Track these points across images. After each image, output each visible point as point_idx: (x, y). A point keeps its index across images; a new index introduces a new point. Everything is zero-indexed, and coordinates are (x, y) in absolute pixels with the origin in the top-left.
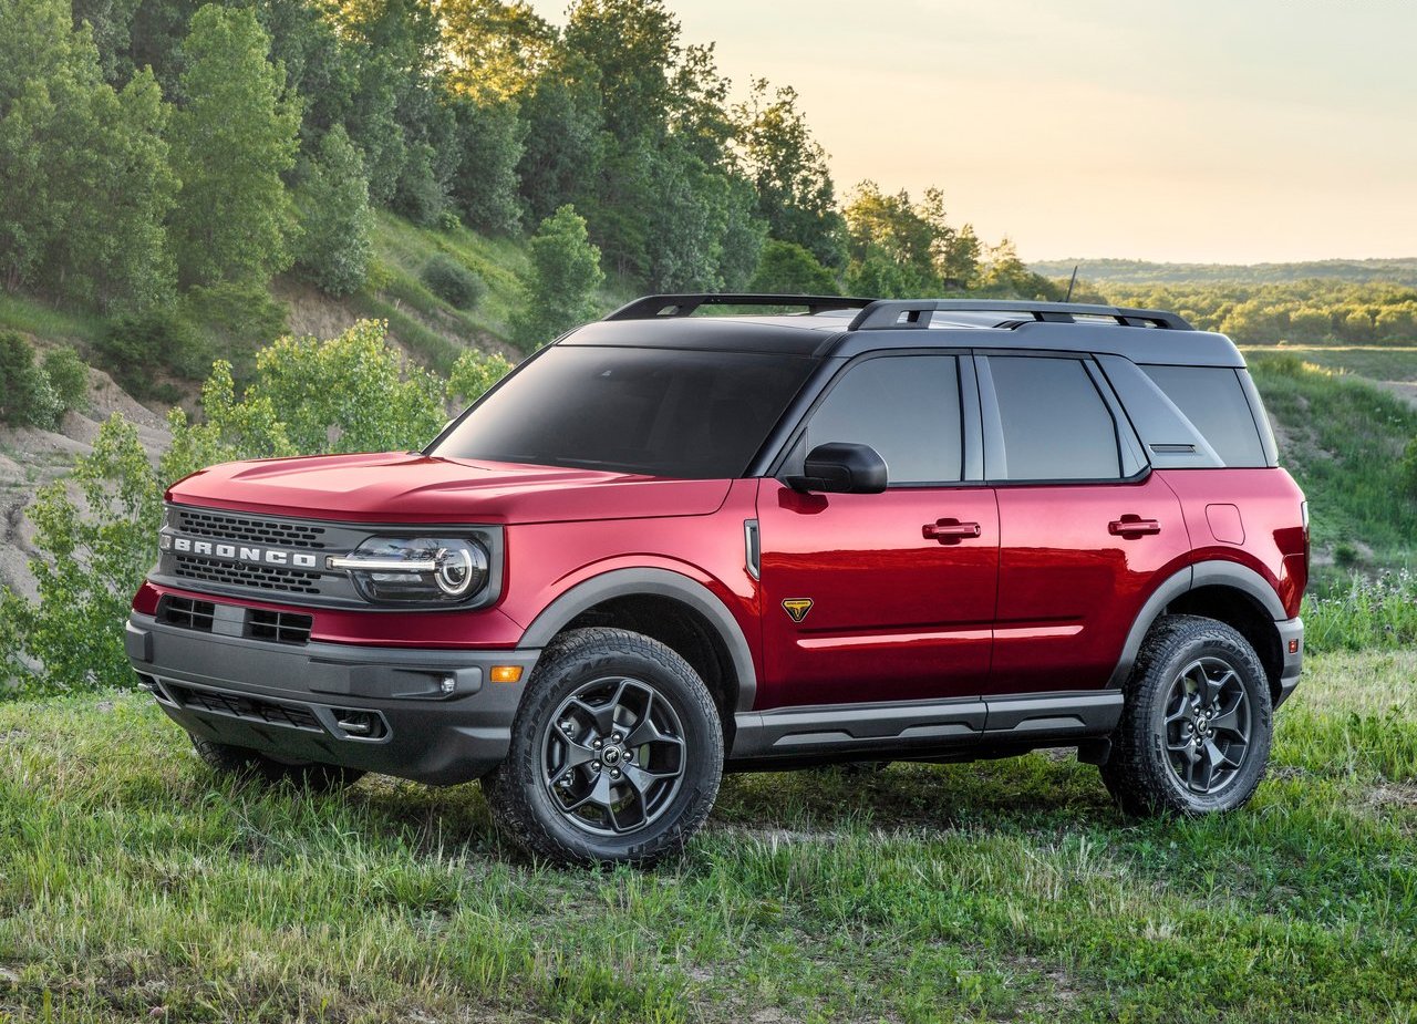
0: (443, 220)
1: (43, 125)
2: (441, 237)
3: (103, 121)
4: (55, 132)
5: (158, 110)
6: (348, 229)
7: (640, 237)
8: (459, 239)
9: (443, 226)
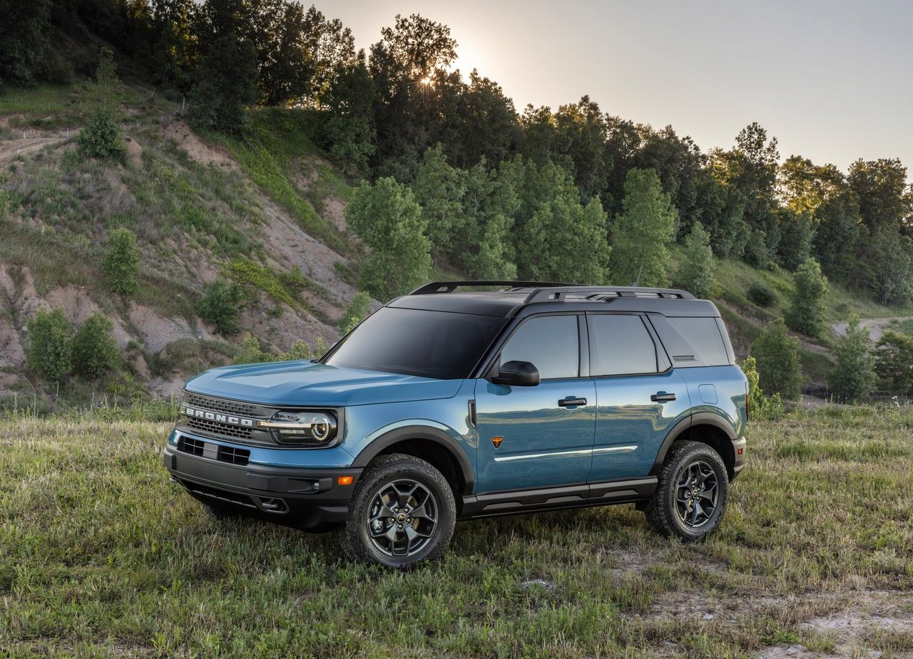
0: (770, 266)
1: (547, 223)
2: (767, 274)
3: (576, 221)
4: (553, 226)
5: (601, 216)
6: (701, 269)
7: (874, 274)
8: (778, 274)
9: (770, 269)
